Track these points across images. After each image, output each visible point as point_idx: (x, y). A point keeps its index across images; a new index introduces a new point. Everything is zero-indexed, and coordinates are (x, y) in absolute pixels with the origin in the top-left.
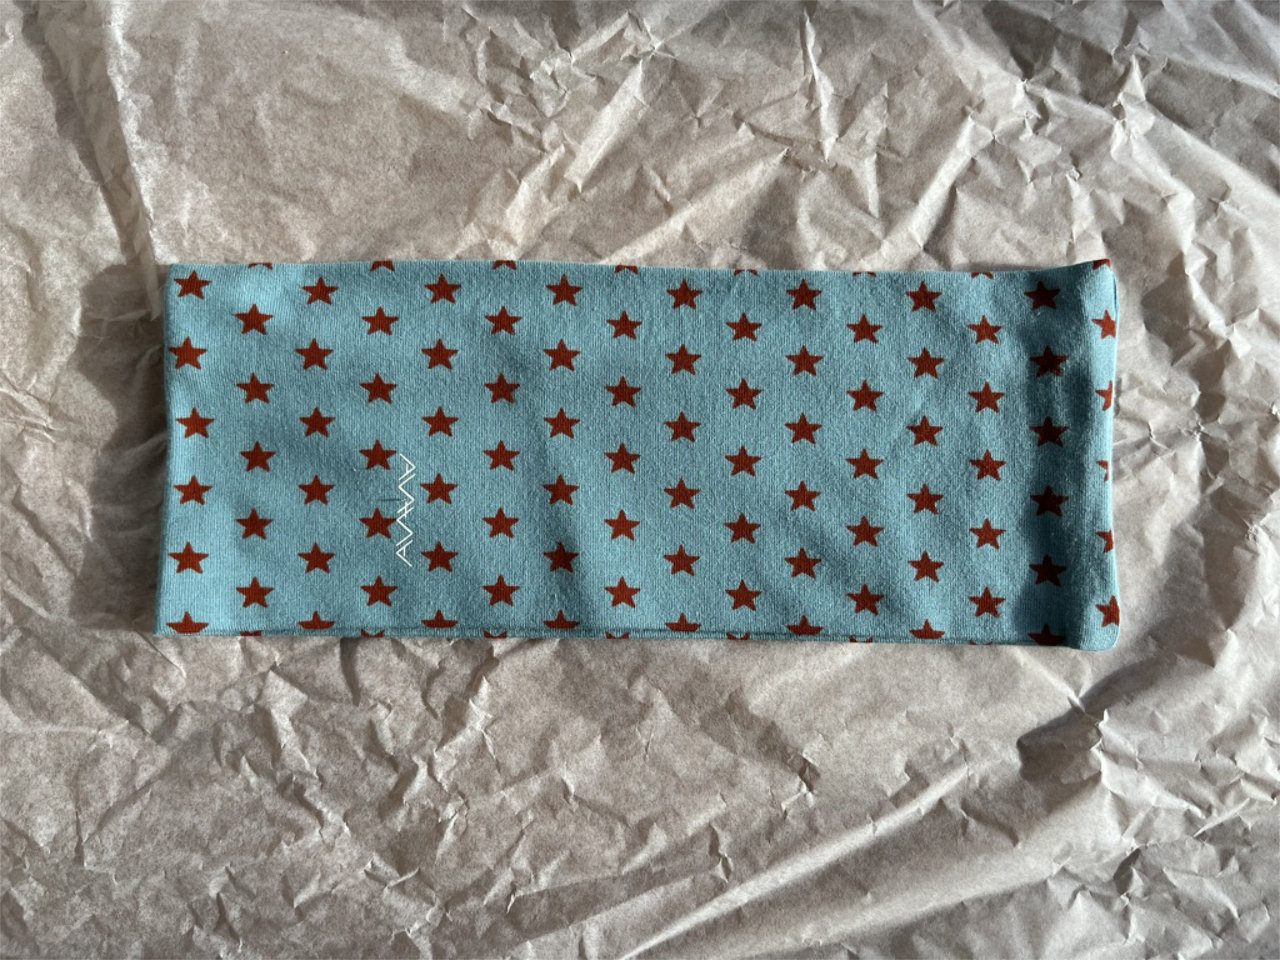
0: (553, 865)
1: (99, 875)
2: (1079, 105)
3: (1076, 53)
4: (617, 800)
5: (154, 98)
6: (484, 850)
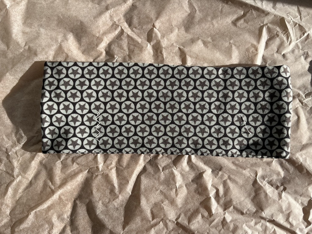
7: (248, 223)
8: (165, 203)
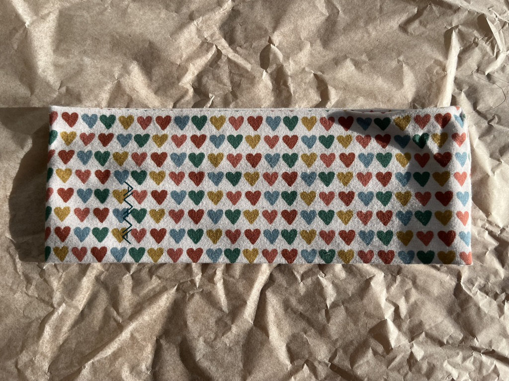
7: (451, 360)
8: (309, 333)
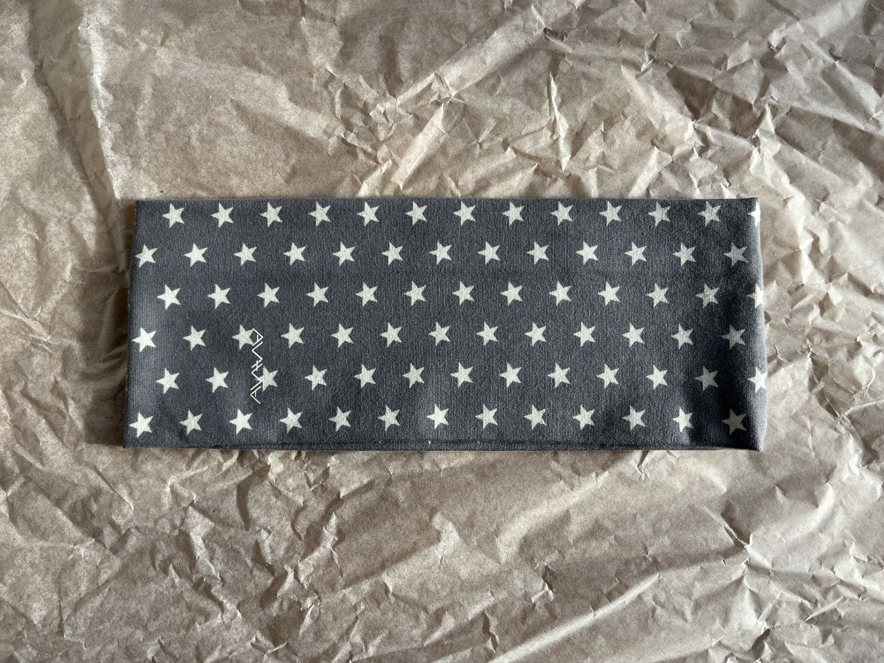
0: (378, 641)
1: (74, 643)
2: (730, 137)
3: (728, 102)
4: (421, 596)
5: (122, 126)
6: (331, 629)
